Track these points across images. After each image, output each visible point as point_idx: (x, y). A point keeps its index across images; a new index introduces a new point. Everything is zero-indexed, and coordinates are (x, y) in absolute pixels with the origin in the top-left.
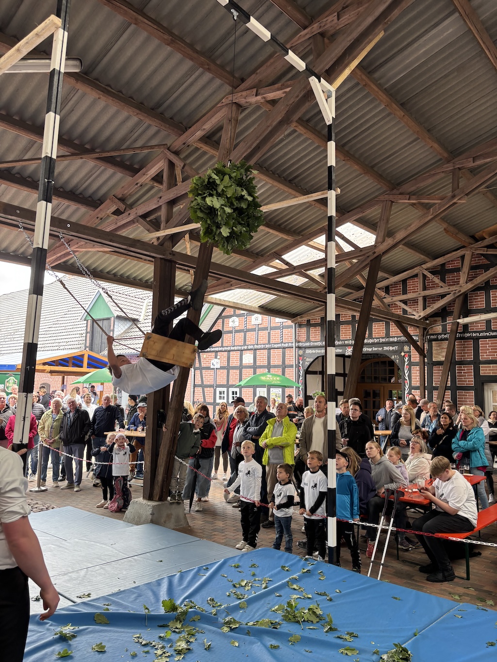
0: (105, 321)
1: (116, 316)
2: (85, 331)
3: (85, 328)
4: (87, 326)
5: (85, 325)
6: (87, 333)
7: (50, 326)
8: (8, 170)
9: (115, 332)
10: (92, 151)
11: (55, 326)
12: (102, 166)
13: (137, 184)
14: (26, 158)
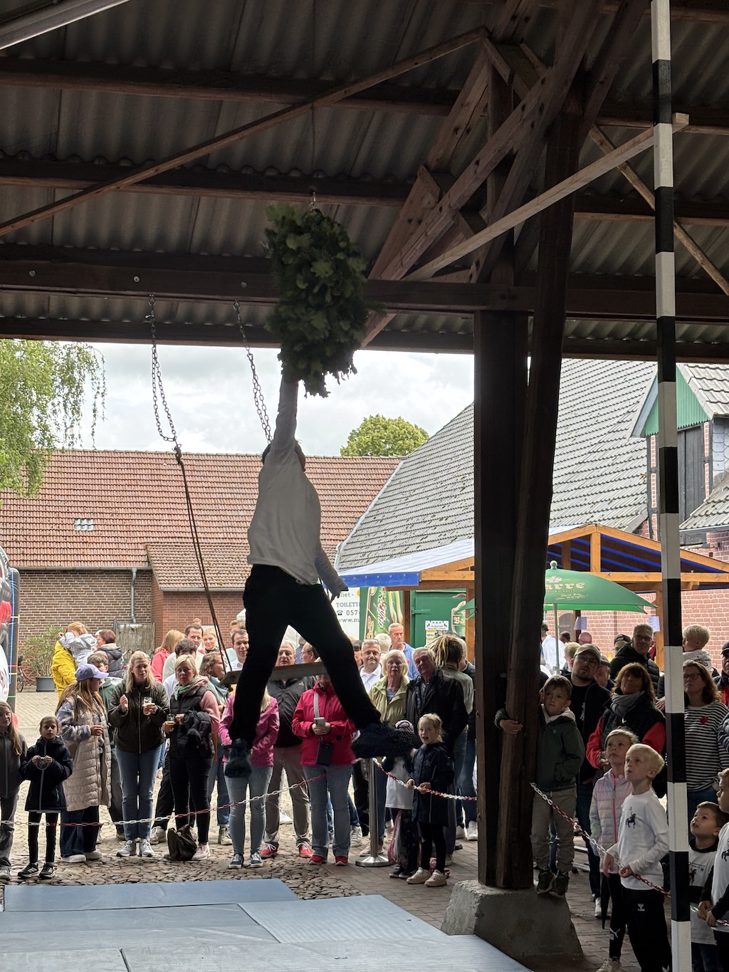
0: (690, 436)
1: (711, 417)
2: (644, 470)
3: (645, 461)
4: (649, 456)
5: (645, 453)
6: (650, 471)
7: (580, 459)
8: (201, 163)
9: (714, 464)
10: (339, 83)
11: (591, 457)
12: (377, 111)
13: (456, 130)
14: (219, 133)
